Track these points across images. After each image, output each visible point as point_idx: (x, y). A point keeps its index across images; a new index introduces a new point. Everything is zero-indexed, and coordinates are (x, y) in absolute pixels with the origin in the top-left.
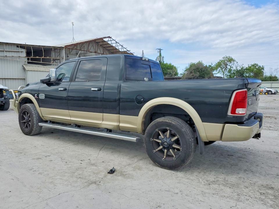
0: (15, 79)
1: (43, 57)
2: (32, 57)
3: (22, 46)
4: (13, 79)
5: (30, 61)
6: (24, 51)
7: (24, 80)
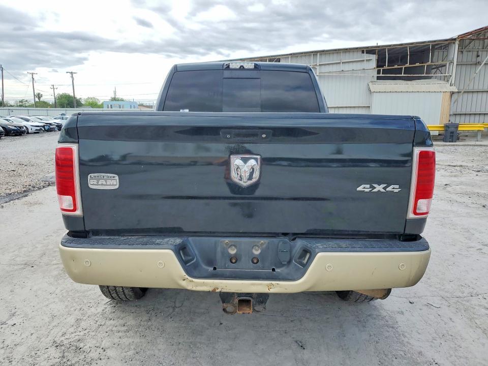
0: (354, 107)
1: (408, 65)
2: (386, 67)
3: (370, 51)
4: (350, 107)
5: (381, 75)
6: (374, 58)
7: (367, 109)
